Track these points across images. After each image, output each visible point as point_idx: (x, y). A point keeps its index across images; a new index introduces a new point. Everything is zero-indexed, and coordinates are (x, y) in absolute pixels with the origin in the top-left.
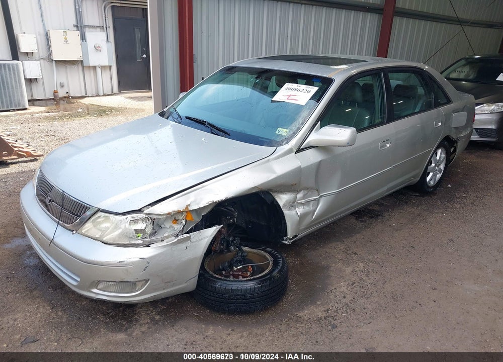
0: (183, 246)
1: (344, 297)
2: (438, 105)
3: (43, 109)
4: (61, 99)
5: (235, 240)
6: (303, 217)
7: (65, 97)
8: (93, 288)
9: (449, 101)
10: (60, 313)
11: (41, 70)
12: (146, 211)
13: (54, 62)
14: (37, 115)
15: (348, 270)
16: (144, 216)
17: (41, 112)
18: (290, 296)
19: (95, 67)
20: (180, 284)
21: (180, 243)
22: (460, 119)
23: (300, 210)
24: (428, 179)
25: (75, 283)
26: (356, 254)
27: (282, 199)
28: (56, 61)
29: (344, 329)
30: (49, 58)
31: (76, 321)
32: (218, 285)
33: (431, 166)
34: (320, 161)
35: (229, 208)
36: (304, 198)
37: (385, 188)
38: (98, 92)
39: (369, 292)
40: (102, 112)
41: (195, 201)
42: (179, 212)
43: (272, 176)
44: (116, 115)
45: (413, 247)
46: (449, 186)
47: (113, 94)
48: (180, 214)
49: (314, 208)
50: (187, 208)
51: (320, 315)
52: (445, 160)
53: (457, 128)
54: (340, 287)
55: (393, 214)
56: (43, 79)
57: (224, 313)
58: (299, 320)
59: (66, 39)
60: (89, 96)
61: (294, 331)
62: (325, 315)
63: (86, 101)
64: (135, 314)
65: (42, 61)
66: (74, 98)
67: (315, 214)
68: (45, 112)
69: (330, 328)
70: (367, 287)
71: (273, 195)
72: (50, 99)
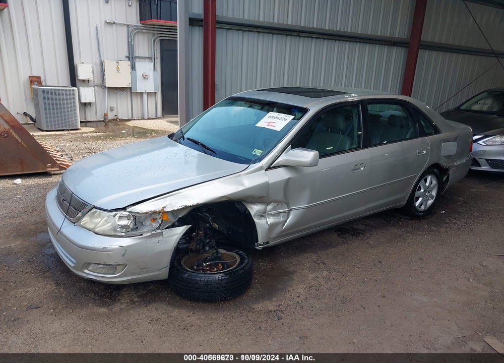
0: (157, 239)
1: (298, 297)
2: (423, 134)
3: (92, 129)
4: (110, 121)
5: (210, 242)
6: (272, 226)
7: (114, 120)
8: (85, 269)
9: (437, 131)
10: (62, 290)
11: (95, 95)
12: (129, 209)
13: (106, 89)
14: (86, 135)
15: (311, 276)
16: (127, 213)
17: (90, 132)
18: (252, 292)
19: (141, 94)
20: (153, 272)
21: (153, 237)
22: (451, 148)
23: (270, 220)
24: (417, 204)
25: (73, 265)
26: (324, 264)
27: (254, 209)
28: (108, 88)
29: (287, 321)
30: (102, 85)
31: (72, 296)
32: (186, 275)
33: (420, 192)
34: (289, 179)
35: (205, 214)
36: (274, 209)
37: (363, 208)
38: (143, 115)
39: (322, 295)
40: (143, 133)
41: (170, 204)
42: (155, 212)
43: (241, 188)
44: (155, 137)
45: (381, 262)
46: (443, 212)
47: (157, 118)
48: (157, 214)
49: (284, 219)
50: (163, 209)
51: (271, 308)
52: (436, 187)
53: (448, 157)
54: (298, 289)
55: (375, 233)
56: (96, 102)
57: (191, 300)
58: (252, 310)
59: (118, 68)
60: (134, 119)
61: (244, 318)
62: (275, 309)
63: (131, 124)
64: (119, 295)
65: (96, 87)
66: (121, 120)
67: (286, 225)
68: (93, 132)
69: (276, 319)
70: (322, 291)
71: (246, 205)
72: (100, 121)
